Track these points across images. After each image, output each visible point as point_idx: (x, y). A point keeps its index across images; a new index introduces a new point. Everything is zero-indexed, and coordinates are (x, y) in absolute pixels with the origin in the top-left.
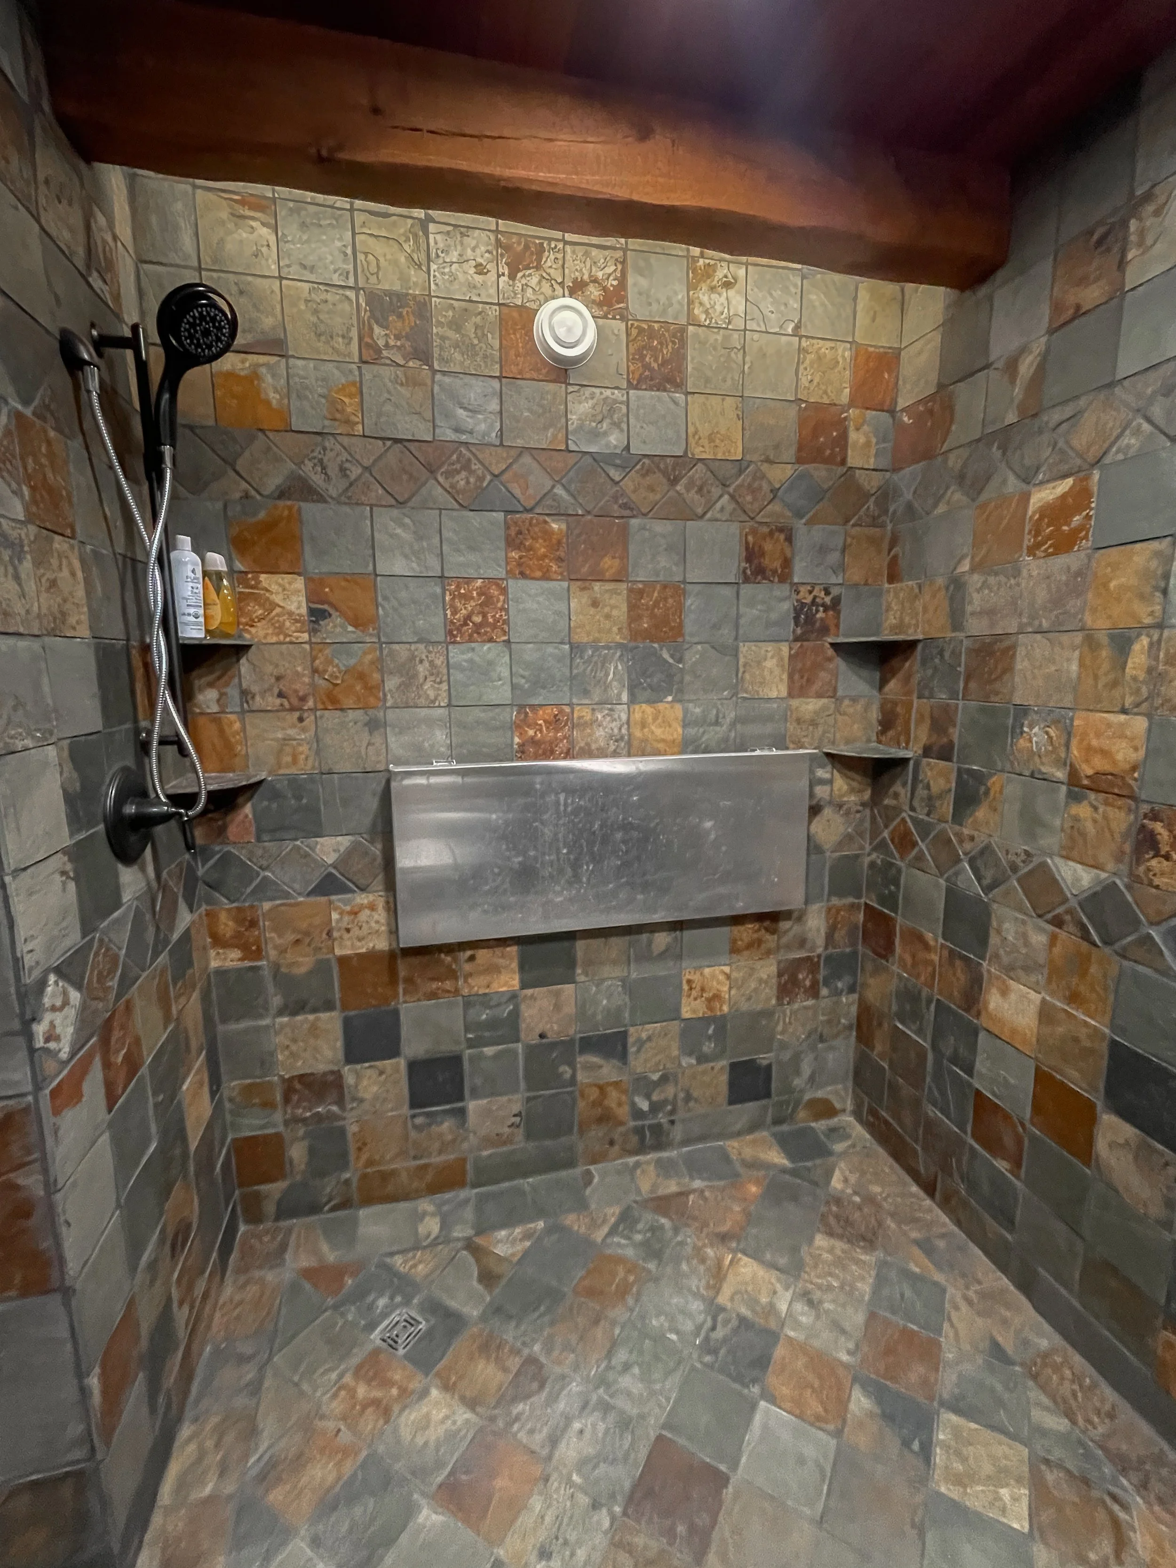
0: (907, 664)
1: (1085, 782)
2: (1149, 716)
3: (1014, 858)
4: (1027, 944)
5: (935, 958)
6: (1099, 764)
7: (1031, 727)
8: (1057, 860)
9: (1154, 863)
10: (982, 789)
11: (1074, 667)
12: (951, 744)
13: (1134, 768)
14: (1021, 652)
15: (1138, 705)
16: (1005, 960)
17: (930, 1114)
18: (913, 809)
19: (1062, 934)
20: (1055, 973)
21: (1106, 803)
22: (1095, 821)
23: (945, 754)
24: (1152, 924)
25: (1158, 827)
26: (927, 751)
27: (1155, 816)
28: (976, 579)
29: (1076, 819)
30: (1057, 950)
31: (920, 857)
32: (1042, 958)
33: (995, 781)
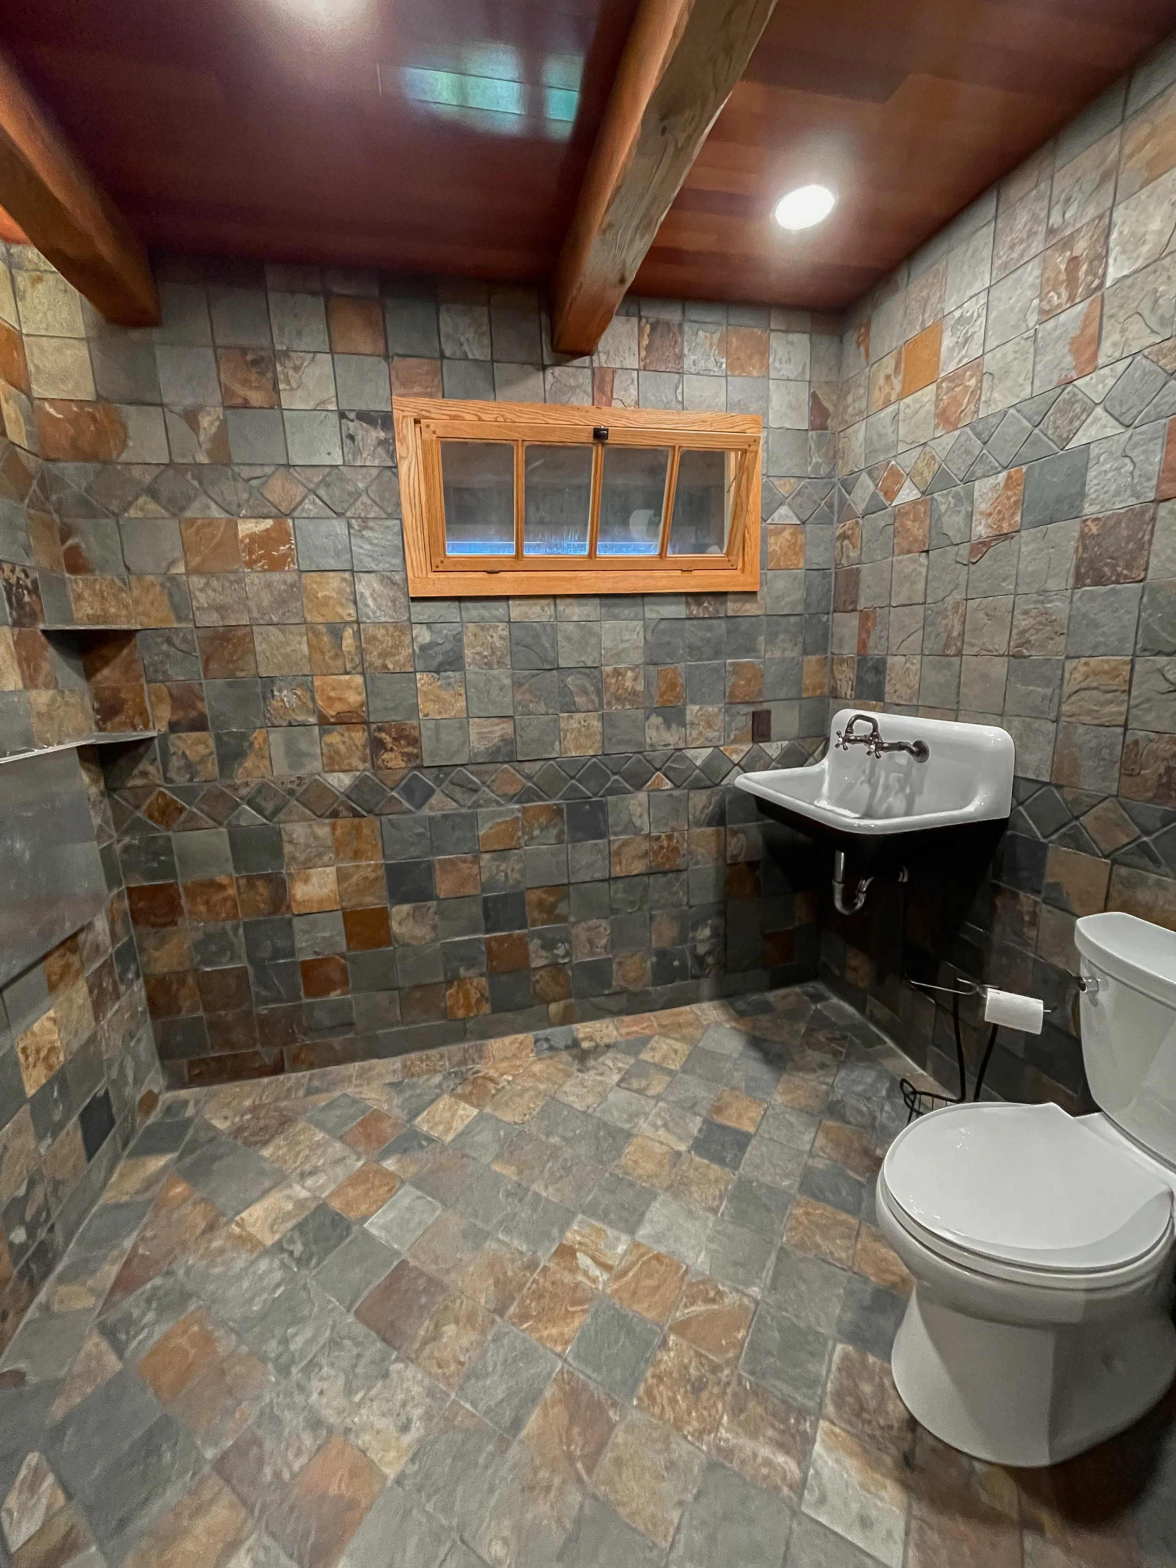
0: (125, 652)
1: (332, 720)
2: (363, 674)
3: (290, 786)
4: (316, 837)
5: (232, 891)
6: (339, 707)
7: (280, 691)
8: (326, 775)
9: (385, 756)
10: (246, 744)
11: (305, 648)
12: (203, 716)
13: (362, 705)
14: (258, 639)
15: (354, 668)
16: (301, 857)
17: (265, 1012)
18: (168, 780)
19: (340, 822)
20: (339, 847)
21: (349, 730)
22: (344, 743)
23: (199, 725)
24: (392, 789)
25: (383, 735)
26: (174, 727)
27: (380, 729)
28: (197, 582)
29: (330, 745)
30: (338, 832)
31: (193, 817)
32: (329, 842)
33: (258, 736)
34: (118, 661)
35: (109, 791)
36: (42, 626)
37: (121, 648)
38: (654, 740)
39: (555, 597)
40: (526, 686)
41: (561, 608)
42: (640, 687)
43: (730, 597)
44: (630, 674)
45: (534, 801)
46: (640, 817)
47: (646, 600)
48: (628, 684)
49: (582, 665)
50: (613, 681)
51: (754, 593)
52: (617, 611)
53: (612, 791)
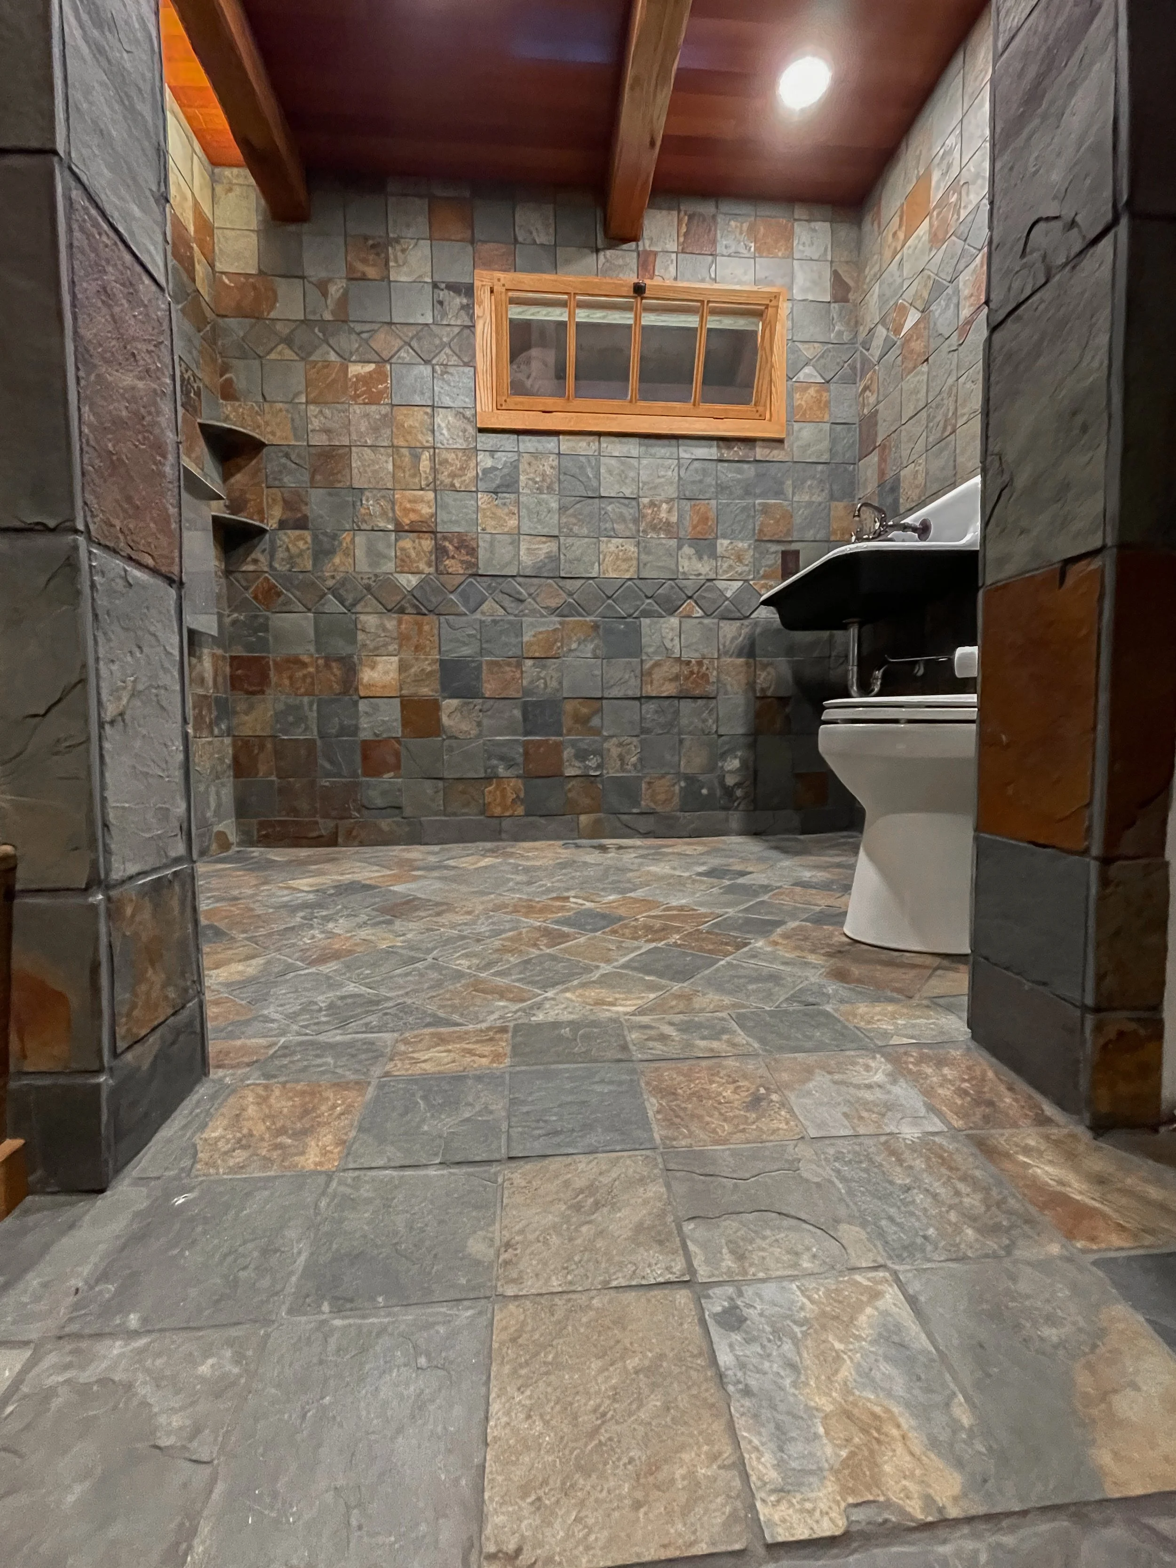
0: (254, 462)
1: (407, 528)
2: (435, 491)
3: (366, 581)
4: (385, 629)
5: (311, 669)
6: (413, 517)
7: (367, 500)
8: (396, 575)
9: (447, 562)
10: (336, 543)
11: (390, 467)
12: (305, 517)
13: (432, 516)
14: (354, 456)
15: (428, 485)
16: (371, 645)
17: (327, 784)
18: (272, 568)
19: (406, 617)
20: (403, 639)
21: (419, 538)
22: (414, 548)
23: (301, 524)
24: (452, 592)
25: (447, 544)
26: (283, 525)
27: (445, 538)
28: (313, 409)
29: (403, 549)
30: (403, 626)
31: (288, 602)
32: (395, 635)
33: (346, 537)
34: (247, 469)
35: (228, 573)
36: (199, 420)
37: (251, 459)
38: (686, 569)
39: (600, 434)
40: (571, 511)
41: (604, 445)
42: (674, 519)
43: (758, 443)
44: (664, 506)
45: (573, 616)
46: (672, 640)
47: (681, 441)
48: (663, 515)
49: (621, 495)
50: (650, 511)
51: (781, 441)
52: (653, 450)
53: (647, 614)
